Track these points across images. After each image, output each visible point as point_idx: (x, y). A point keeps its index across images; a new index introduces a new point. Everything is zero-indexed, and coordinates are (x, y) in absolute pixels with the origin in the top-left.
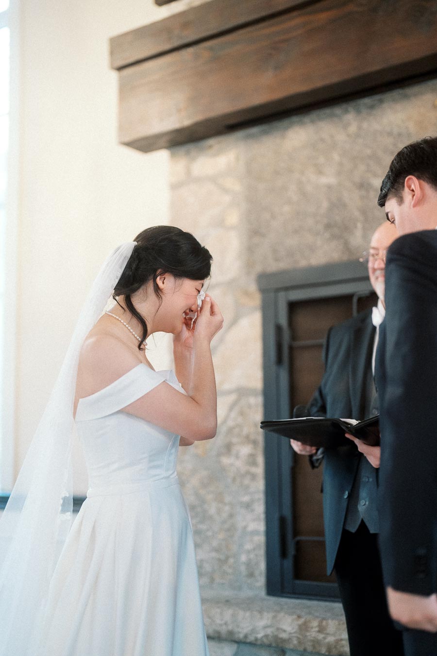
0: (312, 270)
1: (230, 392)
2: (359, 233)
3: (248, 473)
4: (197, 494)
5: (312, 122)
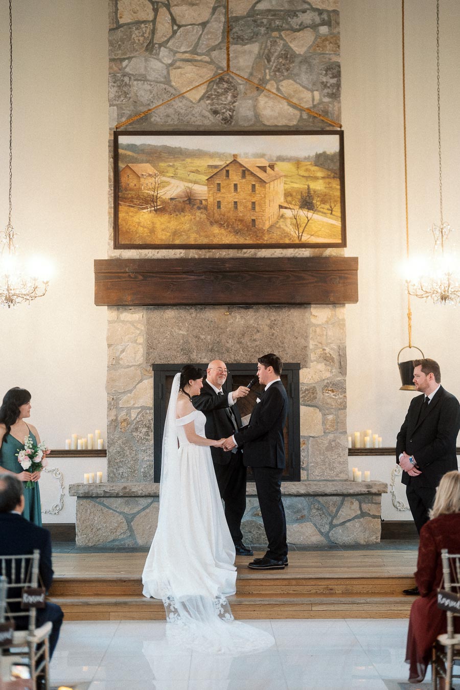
0: (174, 365)
1: (138, 408)
2: (195, 354)
3: (144, 438)
4: (120, 447)
5: (177, 309)
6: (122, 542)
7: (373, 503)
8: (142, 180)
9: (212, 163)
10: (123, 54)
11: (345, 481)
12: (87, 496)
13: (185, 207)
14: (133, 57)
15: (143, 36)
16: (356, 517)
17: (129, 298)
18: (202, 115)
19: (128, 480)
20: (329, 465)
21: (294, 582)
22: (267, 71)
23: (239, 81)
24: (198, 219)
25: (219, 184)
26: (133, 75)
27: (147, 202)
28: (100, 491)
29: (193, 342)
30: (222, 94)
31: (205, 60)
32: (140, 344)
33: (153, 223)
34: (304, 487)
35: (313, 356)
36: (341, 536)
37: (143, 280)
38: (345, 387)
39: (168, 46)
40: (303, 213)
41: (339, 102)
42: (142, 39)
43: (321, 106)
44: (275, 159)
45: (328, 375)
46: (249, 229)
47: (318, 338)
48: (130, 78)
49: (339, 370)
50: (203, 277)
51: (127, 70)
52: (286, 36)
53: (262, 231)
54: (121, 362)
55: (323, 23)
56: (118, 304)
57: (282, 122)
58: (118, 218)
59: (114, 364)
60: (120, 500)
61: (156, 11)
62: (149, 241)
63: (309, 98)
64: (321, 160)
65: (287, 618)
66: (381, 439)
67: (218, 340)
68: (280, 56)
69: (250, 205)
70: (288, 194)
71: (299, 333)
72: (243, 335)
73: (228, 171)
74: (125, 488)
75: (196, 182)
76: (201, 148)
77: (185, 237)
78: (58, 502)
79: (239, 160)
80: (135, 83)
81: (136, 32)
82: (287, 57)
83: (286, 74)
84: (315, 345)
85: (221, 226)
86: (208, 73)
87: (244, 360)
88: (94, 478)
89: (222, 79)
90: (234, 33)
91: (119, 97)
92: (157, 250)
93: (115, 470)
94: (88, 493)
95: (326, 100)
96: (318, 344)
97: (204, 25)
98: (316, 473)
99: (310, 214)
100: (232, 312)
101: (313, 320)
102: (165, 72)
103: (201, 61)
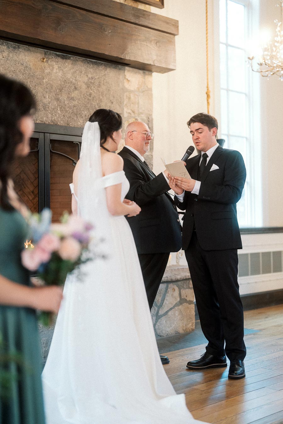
16: (176, 305)
38: (152, 164)
71: (114, 97)
72: (61, 90)
84: (129, 113)
87: (62, 122)
96: (131, 112)
100: (49, 59)
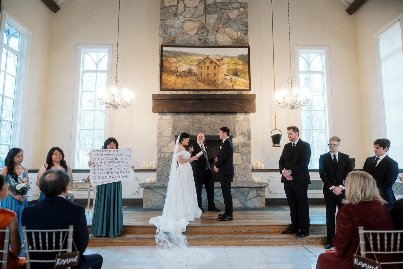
4: (162, 168)
5: (185, 115)
6: (162, 207)
7: (262, 191)
8: (171, 64)
9: (199, 58)
10: (165, 18)
11: (251, 182)
12: (147, 187)
13: (188, 75)
14: (169, 19)
15: (173, 11)
16: (255, 197)
17: (166, 109)
18: (195, 40)
19: (165, 181)
20: (244, 176)
21: (234, 228)
22: (220, 24)
23: (210, 28)
24: (193, 79)
25: (201, 66)
26: (169, 25)
27: (173, 73)
28: (153, 186)
29: (191, 127)
30: (203, 33)
31: (196, 20)
32: (170, 128)
33: (175, 81)
34: (234, 184)
35: (237, 133)
36: (250, 204)
37: (171, 103)
38: (250, 145)
39: (183, 14)
40: (234, 78)
41: (248, 36)
42: (172, 12)
43: (241, 38)
44: (223, 57)
45: (244, 140)
46: (213, 83)
47: (240, 126)
48: (168, 27)
49: (248, 139)
50: (195, 102)
51: (167, 23)
52: (228, 11)
53: (218, 84)
54: (163, 135)
55: (242, 7)
56: (162, 112)
57: (225, 44)
58: (162, 79)
59: (160, 136)
60: (161, 190)
61: (178, 2)
62: (174, 87)
63: (237, 34)
64: (241, 57)
65: (232, 245)
66: (263, 166)
67: (201, 126)
68: (225, 19)
69: (213, 74)
70: (228, 70)
71: (232, 124)
72: (210, 125)
73: (205, 61)
74: (163, 184)
75: (192, 65)
76: (194, 52)
77: (188, 86)
78: (137, 190)
79: (209, 57)
80: (170, 28)
81: (170, 9)
82: (228, 19)
83: (227, 26)
84: (238, 129)
85: (202, 82)
86: (197, 25)
87: (211, 134)
88: (152, 181)
89: (203, 27)
90: (207, 11)
91: (163, 34)
92: (177, 92)
93: (160, 178)
94: (148, 186)
95: (243, 35)
97: (196, 7)
98: (239, 179)
99: (237, 78)
100: (206, 116)
101: (238, 119)
102: (181, 25)
103: (195, 20)
